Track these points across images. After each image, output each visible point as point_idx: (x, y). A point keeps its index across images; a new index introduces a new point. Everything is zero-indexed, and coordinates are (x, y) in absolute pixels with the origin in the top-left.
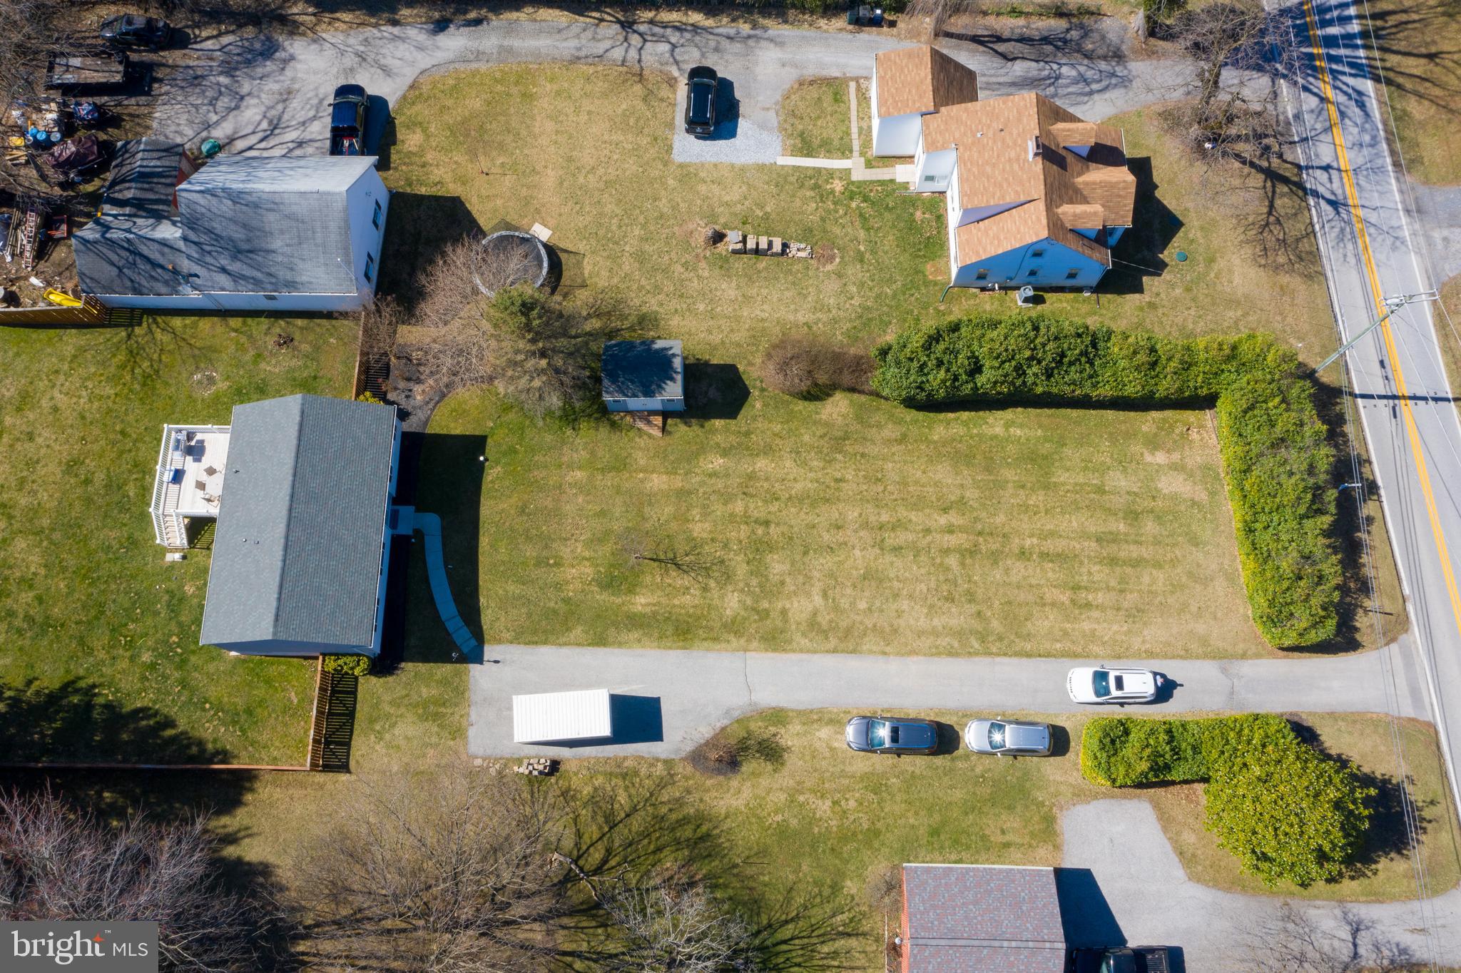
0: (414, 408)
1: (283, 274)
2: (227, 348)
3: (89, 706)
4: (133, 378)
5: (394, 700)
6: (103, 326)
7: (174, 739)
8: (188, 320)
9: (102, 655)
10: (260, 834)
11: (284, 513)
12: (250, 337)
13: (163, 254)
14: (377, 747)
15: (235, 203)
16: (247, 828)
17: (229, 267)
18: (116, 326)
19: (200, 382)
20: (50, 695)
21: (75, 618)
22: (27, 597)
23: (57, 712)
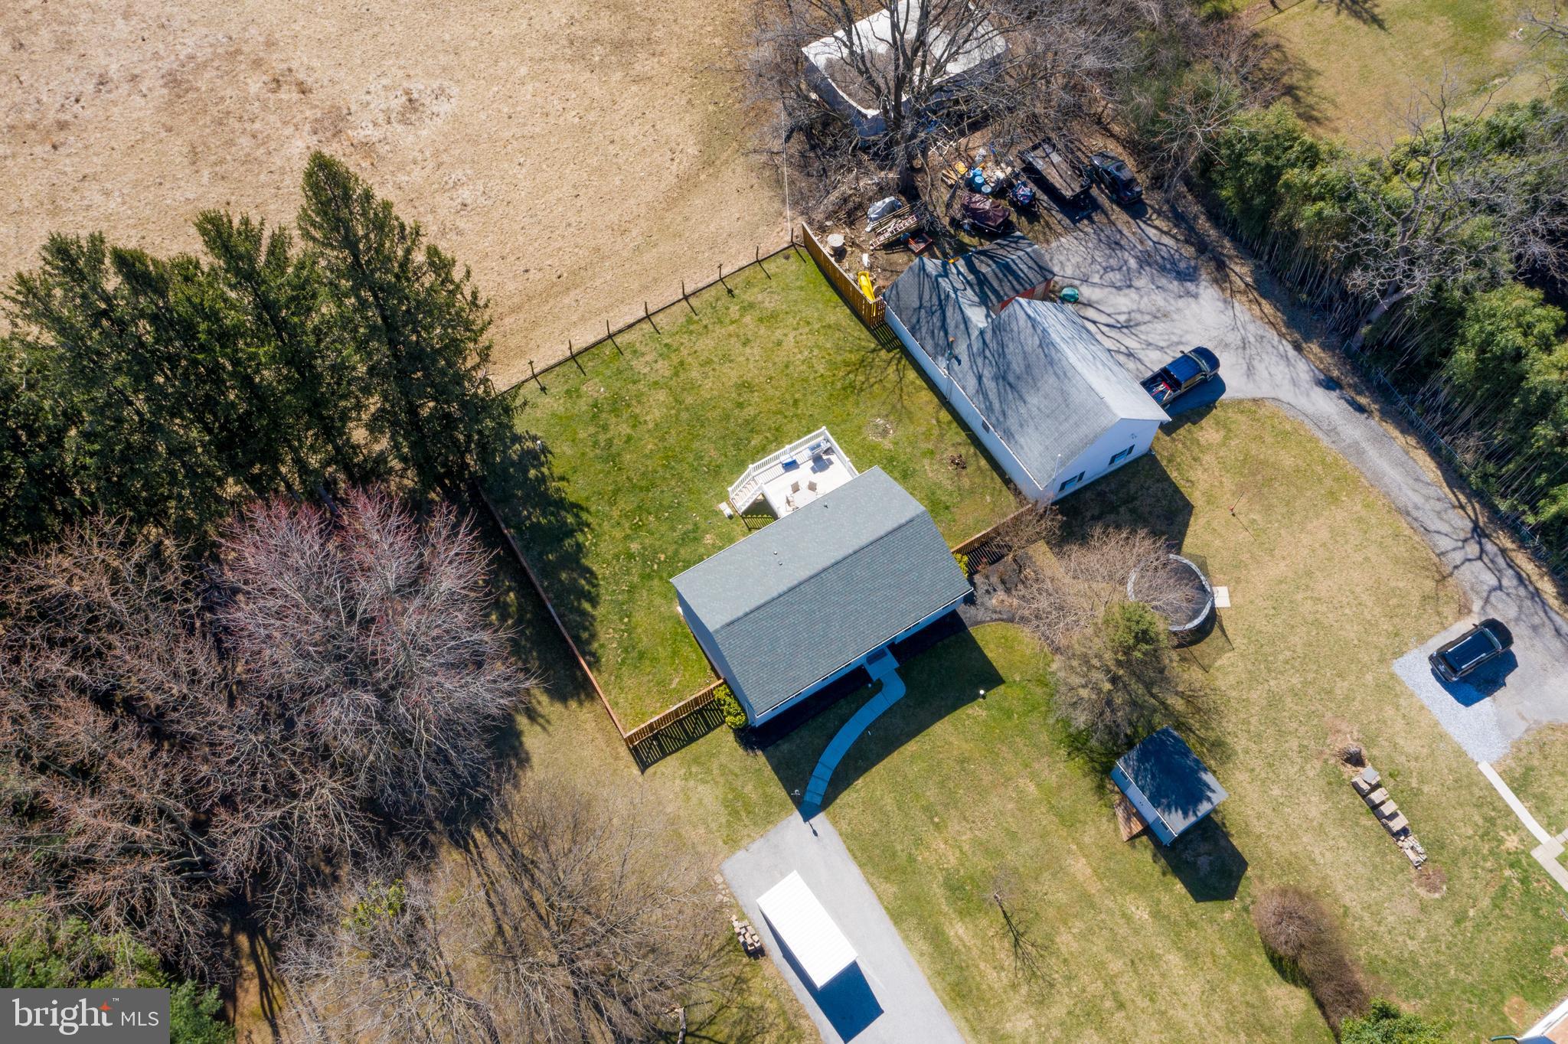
0: (982, 604)
1: (1012, 422)
2: (919, 425)
3: (570, 533)
4: (844, 378)
5: (726, 766)
6: (868, 328)
7: (583, 613)
8: (919, 382)
9: (616, 513)
10: (550, 735)
11: (819, 567)
12: (942, 435)
13: (957, 327)
14: (677, 781)
15: (1040, 345)
16: (548, 722)
17: (985, 380)
18: (875, 336)
19: (877, 426)
20: (562, 500)
21: (632, 474)
22: (625, 429)
23: (552, 514)
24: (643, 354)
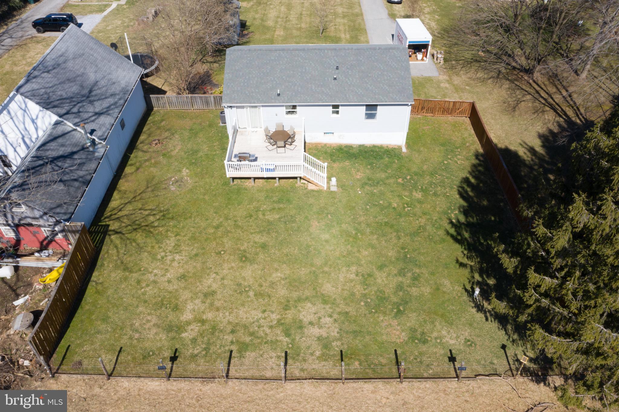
3: (468, 225)
15: (48, 72)
20: (469, 250)
21: (394, 241)
22: (381, 278)
23: (481, 244)
24: (319, 339)
